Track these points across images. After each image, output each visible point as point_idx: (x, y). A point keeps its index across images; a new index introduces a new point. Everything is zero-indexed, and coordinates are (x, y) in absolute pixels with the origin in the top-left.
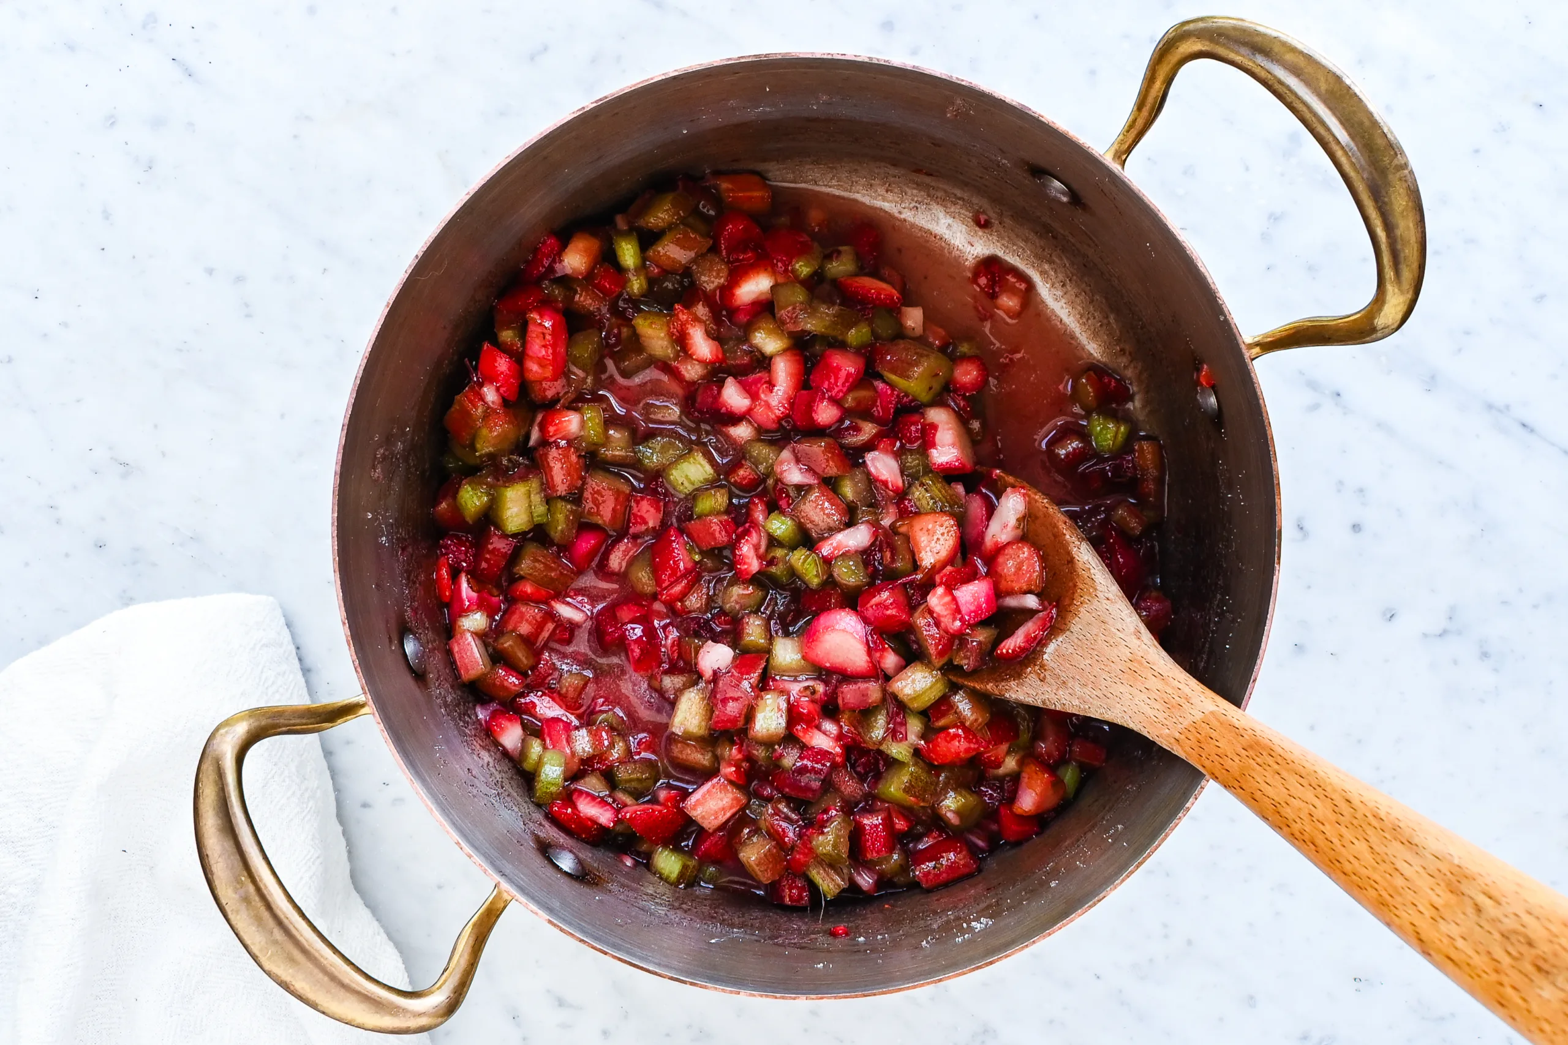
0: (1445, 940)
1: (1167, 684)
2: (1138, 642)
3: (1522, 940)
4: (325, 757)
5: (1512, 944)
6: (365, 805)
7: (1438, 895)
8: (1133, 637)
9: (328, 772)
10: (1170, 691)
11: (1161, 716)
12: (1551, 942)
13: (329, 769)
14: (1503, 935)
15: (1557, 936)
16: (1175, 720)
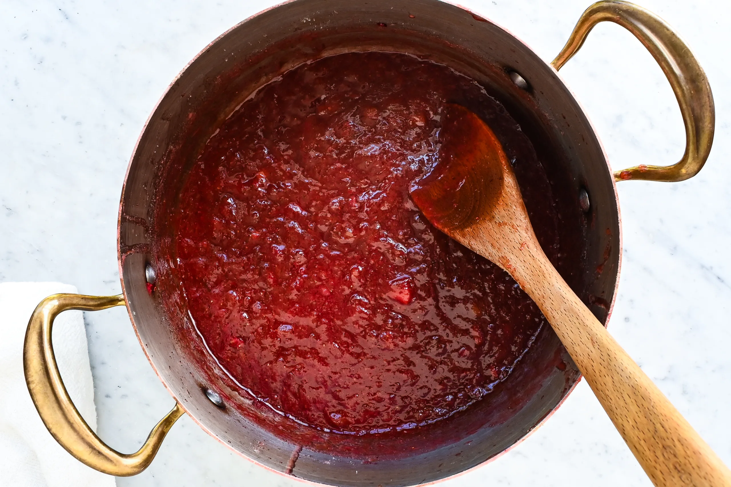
0: (636, 438)
1: (535, 262)
2: (526, 235)
3: (672, 452)
4: (91, 369)
5: (667, 452)
6: (107, 396)
7: (639, 417)
8: (524, 231)
9: (92, 377)
10: (535, 266)
11: (528, 277)
12: (685, 458)
13: (92, 376)
14: (663, 447)
15: (689, 457)
16: (534, 282)
